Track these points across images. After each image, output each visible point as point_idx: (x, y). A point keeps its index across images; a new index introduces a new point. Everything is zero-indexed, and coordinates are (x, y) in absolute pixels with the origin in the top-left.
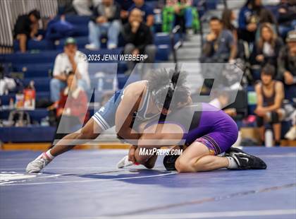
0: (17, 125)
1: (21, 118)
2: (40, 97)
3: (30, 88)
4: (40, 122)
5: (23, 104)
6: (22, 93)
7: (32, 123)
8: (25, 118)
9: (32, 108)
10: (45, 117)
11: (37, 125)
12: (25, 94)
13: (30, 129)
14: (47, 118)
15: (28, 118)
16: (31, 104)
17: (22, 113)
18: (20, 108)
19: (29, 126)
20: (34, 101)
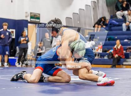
0: (96, 58)
1: (97, 55)
2: (104, 48)
4: (104, 57)
5: (98, 51)
7: (101, 57)
8: (98, 56)
9: (101, 52)
10: (105, 55)
11: (103, 58)
13: (100, 60)
14: (107, 56)
15: (100, 56)
16: (101, 51)
17: (97, 54)
18: (97, 52)
19: (100, 58)
20: (102, 50)
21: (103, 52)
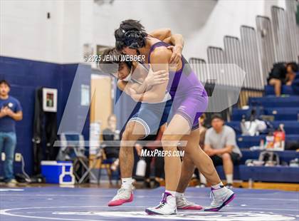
0: (267, 165)
1: (271, 158)
2: (290, 139)
3: (281, 131)
4: (289, 164)
5: (272, 146)
6: (272, 135)
7: (281, 164)
8: (274, 159)
9: (282, 149)
10: (294, 159)
11: (287, 166)
12: (275, 136)
13: (279, 170)
14: (296, 160)
15: (278, 159)
16: (281, 146)
17: (271, 154)
18: (271, 149)
19: (278, 166)
20: (283, 143)
21: (286, 149)
